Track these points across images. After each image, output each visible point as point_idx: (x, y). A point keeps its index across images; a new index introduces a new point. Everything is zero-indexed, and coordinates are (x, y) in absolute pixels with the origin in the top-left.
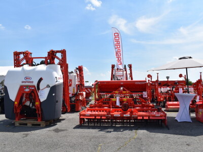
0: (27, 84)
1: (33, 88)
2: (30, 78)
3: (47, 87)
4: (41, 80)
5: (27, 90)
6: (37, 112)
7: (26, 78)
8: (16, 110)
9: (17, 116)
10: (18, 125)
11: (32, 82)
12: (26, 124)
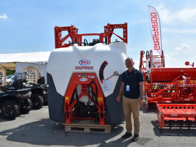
0: (84, 70)
1: (93, 77)
2: (87, 62)
3: (114, 75)
4: (105, 64)
5: (84, 80)
6: (99, 111)
7: (82, 62)
8: (67, 109)
9: (68, 117)
10: (69, 129)
11: (92, 68)
12: (83, 129)
